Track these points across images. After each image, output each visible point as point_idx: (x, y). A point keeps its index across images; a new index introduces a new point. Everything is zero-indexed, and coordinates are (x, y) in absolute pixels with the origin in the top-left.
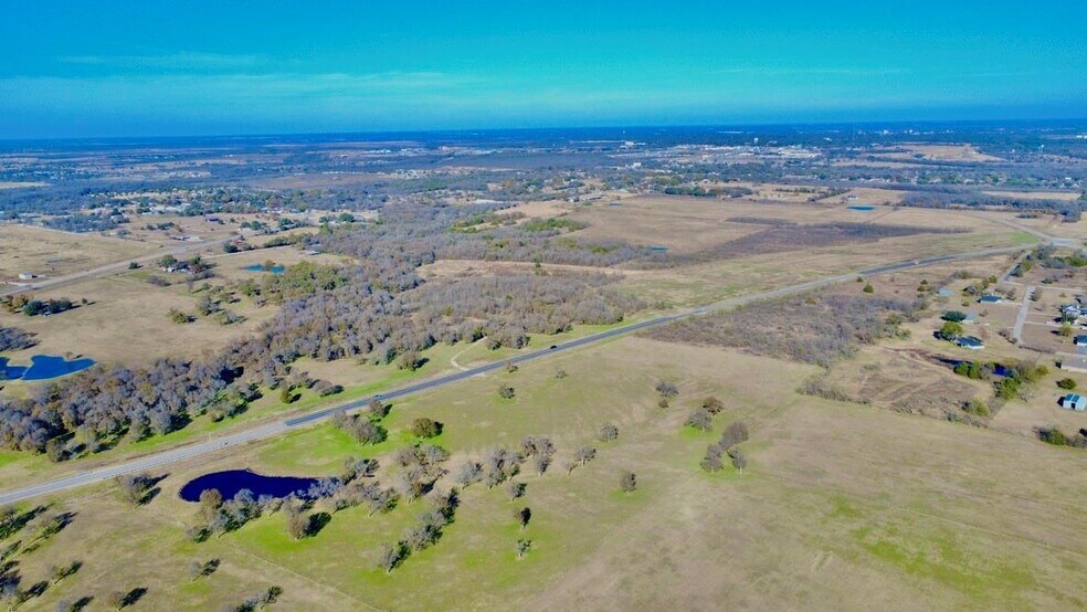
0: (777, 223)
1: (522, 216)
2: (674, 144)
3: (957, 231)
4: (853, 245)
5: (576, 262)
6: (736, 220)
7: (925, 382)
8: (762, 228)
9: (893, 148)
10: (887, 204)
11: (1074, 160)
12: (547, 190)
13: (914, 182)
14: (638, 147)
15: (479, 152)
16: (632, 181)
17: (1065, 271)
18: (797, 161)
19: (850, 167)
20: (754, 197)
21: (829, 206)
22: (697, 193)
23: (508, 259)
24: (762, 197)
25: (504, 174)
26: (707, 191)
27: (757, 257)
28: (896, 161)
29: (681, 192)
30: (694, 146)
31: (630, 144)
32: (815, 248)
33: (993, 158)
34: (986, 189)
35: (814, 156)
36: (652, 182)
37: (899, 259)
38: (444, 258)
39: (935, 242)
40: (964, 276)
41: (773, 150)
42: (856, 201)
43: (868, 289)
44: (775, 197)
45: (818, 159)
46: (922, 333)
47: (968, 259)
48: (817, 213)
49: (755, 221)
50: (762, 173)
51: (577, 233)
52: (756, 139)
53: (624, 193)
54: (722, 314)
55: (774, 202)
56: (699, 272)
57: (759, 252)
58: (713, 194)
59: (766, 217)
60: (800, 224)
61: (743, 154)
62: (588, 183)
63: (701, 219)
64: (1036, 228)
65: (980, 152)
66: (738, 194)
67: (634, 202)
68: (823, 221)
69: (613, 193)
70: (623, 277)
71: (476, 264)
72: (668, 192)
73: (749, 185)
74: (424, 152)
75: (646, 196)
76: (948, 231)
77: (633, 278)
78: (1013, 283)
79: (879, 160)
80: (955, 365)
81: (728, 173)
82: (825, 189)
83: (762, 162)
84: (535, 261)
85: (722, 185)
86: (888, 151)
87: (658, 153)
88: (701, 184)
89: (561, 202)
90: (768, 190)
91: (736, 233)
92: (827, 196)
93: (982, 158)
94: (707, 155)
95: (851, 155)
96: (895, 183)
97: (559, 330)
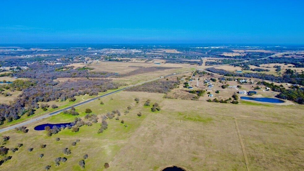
0: (141, 67)
1: (74, 67)
2: (103, 48)
3: (180, 68)
4: (159, 71)
5: (98, 77)
6: (130, 67)
7: (185, 95)
8: (138, 68)
9: (158, 50)
10: (163, 62)
12: (75, 60)
13: (166, 57)
14: (93, 49)
15: (44, 50)
16: (98, 57)
18: (137, 53)
19: (150, 54)
20: (131, 61)
21: (150, 63)
22: (117, 61)
23: (79, 77)
24: (133, 61)
25: (59, 56)
26: (120, 60)
27: (140, 74)
28: (160, 53)
29: (113, 60)
30: (108, 49)
31: (90, 48)
33: (181, 52)
35: (140, 52)
36: (104, 58)
37: (170, 74)
38: (59, 78)
39: (177, 70)
40: (185, 76)
41: (129, 50)
42: (156, 62)
43: (167, 79)
44: (137, 61)
45: (142, 52)
46: (181, 87)
48: (148, 65)
49: (135, 67)
50: (131, 56)
51: (92, 71)
52: (124, 47)
53: (97, 61)
54: (139, 86)
55: (137, 62)
56: (129, 78)
57: (140, 73)
58: (121, 61)
59: (138, 66)
60: (146, 67)
61: (123, 51)
62: (86, 58)
63: (122, 67)
66: (127, 61)
67: (102, 63)
68: (151, 66)
69: (95, 61)
70: (112, 80)
71: (70, 79)
72: (110, 60)
73: (129, 59)
74: (26, 50)
75: (104, 61)
76: (178, 68)
77: (115, 80)
78: (194, 77)
79: (156, 53)
80: (190, 92)
81: (122, 56)
82: (147, 59)
83: (129, 53)
84: (86, 77)
85: (122, 59)
87: (99, 51)
88: (117, 58)
89: (82, 63)
90: (134, 60)
91: (133, 69)
92: (149, 61)
93: (178, 52)
94: (113, 51)
95: (149, 52)
96: (162, 58)
97: (104, 91)
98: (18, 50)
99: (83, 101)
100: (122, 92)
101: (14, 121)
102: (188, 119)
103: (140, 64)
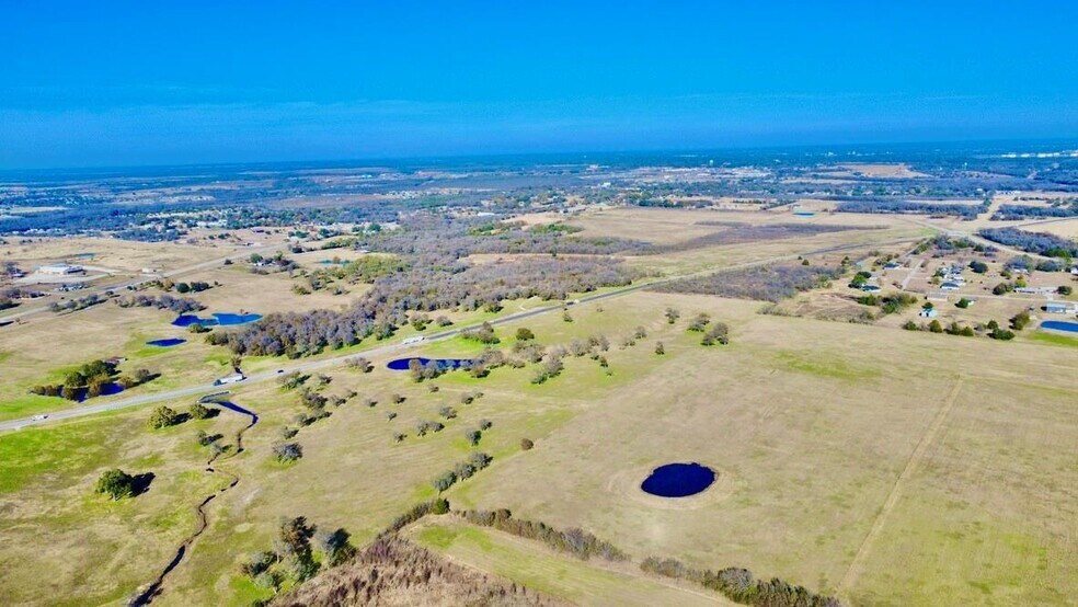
0: (737, 225)
1: (524, 224)
2: (636, 167)
3: (879, 228)
4: (795, 238)
5: (584, 252)
6: (703, 224)
7: (838, 308)
8: (726, 228)
9: (836, 167)
10: (825, 210)
11: (991, 175)
12: (535, 205)
13: (850, 194)
14: (603, 170)
15: (454, 176)
16: (608, 196)
17: (952, 251)
18: (750, 180)
19: (796, 184)
20: (715, 207)
21: (778, 213)
22: (667, 205)
23: (529, 252)
24: (721, 207)
25: (491, 193)
26: (675, 203)
27: (721, 247)
28: (837, 178)
29: (653, 204)
30: (655, 168)
31: (594, 167)
32: (767, 241)
33: (921, 175)
34: (909, 198)
35: (764, 175)
36: (626, 198)
37: (830, 246)
38: (475, 253)
39: (860, 235)
40: (876, 254)
41: (727, 171)
42: (802, 209)
43: (806, 263)
44: (733, 206)
45: (768, 177)
46: (841, 285)
47: (883, 245)
48: (768, 218)
49: (718, 224)
50: (721, 189)
51: (574, 235)
52: (711, 161)
53: (603, 205)
54: (701, 279)
55: (732, 211)
56: (679, 257)
57: (723, 243)
58: (680, 205)
59: (729, 221)
60: (754, 225)
61: (701, 175)
62: (570, 199)
63: (674, 224)
64: (940, 225)
65: (911, 170)
66: (701, 205)
67: (615, 212)
68: (772, 223)
69: (594, 207)
70: (624, 260)
71: (504, 256)
72: (643, 204)
73: (710, 199)
74: (403, 177)
75: (622, 208)
76: (871, 228)
77: (631, 261)
78: (911, 257)
79: (822, 177)
80: (860, 300)
81: (689, 190)
82: (774, 200)
83: (719, 181)
84: (551, 252)
85: (685, 199)
86: (832, 171)
87: (623, 175)
88: (668, 198)
89: (552, 213)
90: (726, 202)
91: (703, 232)
92: (776, 205)
93: (911, 175)
94: (668, 175)
95: (798, 174)
96: (834, 195)
97: (588, 290)
98: (383, 177)
99: (521, 313)
100: (639, 293)
101: (346, 347)
102: (800, 368)
103: (738, 215)
